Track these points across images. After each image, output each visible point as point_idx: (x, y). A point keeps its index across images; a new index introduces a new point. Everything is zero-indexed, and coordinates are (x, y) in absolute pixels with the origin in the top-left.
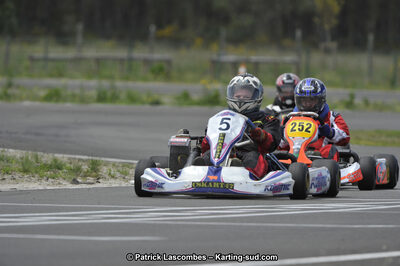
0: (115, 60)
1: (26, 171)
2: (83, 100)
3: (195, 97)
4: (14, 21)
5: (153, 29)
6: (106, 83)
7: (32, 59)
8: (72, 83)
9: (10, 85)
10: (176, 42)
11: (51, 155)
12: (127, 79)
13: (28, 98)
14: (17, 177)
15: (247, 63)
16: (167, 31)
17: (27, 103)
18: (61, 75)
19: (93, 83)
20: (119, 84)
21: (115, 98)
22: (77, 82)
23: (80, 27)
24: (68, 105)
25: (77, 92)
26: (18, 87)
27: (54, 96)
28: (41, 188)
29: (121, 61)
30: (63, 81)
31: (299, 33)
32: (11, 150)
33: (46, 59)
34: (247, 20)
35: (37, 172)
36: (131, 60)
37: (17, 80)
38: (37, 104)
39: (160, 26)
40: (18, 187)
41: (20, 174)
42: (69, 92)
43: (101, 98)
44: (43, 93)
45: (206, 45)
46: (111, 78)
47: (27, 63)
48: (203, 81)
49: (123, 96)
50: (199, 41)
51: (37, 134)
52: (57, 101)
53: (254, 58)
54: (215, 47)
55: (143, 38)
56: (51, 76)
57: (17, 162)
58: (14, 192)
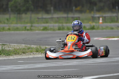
0: (63, 17)
1: (37, 51)
2: (54, 30)
3: (87, 28)
4: (32, 7)
5: (74, 8)
6: (60, 25)
7: (38, 18)
8: (50, 25)
9: (32, 26)
10: (81, 12)
11: (45, 46)
12: (67, 23)
13: (38, 30)
14: (34, 53)
15: (102, 17)
16: (78, 8)
17: (37, 31)
18: (47, 23)
19: (57, 25)
20: (64, 25)
21: (63, 29)
22: (52, 25)
23: (52, 8)
24: (49, 31)
25: (52, 27)
26: (34, 27)
27: (45, 29)
28: (42, 56)
29: (65, 18)
30: (48, 25)
31: (117, 8)
32: (33, 45)
33: (42, 18)
34: (102, 4)
35: (40, 52)
36: (68, 17)
37: (34, 25)
38: (40, 32)
39: (76, 7)
40: (35, 56)
41: (35, 52)
42: (50, 28)
43: (59, 29)
44: (42, 28)
45: (90, 12)
46: (62, 23)
47: (37, 20)
48: (90, 23)
49: (66, 28)
50: (88, 11)
51: (40, 40)
52: (46, 30)
53: (104, 15)
54: (92, 13)
55: (71, 11)
56: (44, 23)
57: (34, 49)
58: (34, 58)
